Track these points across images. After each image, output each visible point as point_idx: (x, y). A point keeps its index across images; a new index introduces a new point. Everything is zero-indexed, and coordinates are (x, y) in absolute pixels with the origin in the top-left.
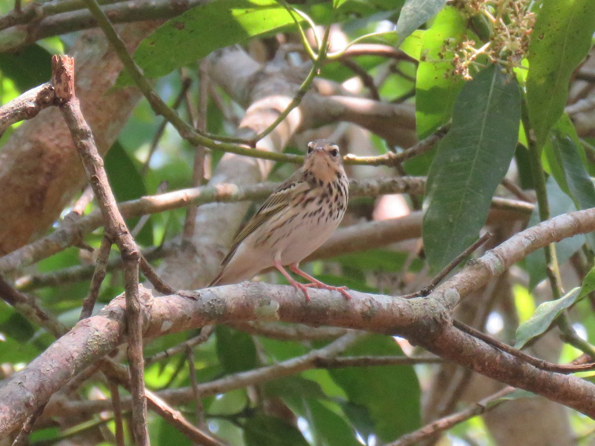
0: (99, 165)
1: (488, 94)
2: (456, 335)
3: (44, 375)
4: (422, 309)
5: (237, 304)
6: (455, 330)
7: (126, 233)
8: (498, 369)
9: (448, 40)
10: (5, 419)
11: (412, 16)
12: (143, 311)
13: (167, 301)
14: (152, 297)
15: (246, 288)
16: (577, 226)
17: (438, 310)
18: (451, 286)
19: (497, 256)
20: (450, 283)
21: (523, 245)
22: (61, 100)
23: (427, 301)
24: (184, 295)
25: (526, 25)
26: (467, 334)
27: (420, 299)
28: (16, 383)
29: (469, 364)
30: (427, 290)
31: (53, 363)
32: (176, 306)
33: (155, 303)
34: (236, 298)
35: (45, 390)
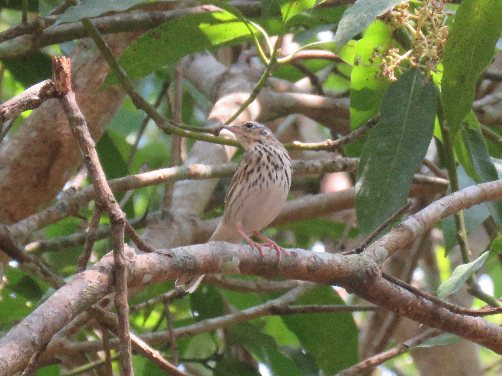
0: (92, 147)
1: (410, 93)
2: (385, 285)
3: (47, 319)
4: (356, 264)
5: (205, 260)
6: (384, 281)
7: (114, 202)
8: (419, 313)
9: (377, 48)
10: (15, 355)
11: (348, 28)
12: (128, 266)
13: (148, 258)
14: (135, 255)
15: (212, 247)
16: (483, 195)
17: (370, 265)
18: (381, 244)
19: (418, 220)
20: (380, 242)
21: (439, 211)
22: (60, 93)
23: (360, 257)
24: (162, 253)
25: (441, 36)
26: (394, 284)
27: (355, 255)
28: (24, 325)
29: (396, 309)
30: (361, 248)
31: (54, 309)
32: (155, 262)
33: (137, 260)
34: (204, 255)
35: (47, 331)
